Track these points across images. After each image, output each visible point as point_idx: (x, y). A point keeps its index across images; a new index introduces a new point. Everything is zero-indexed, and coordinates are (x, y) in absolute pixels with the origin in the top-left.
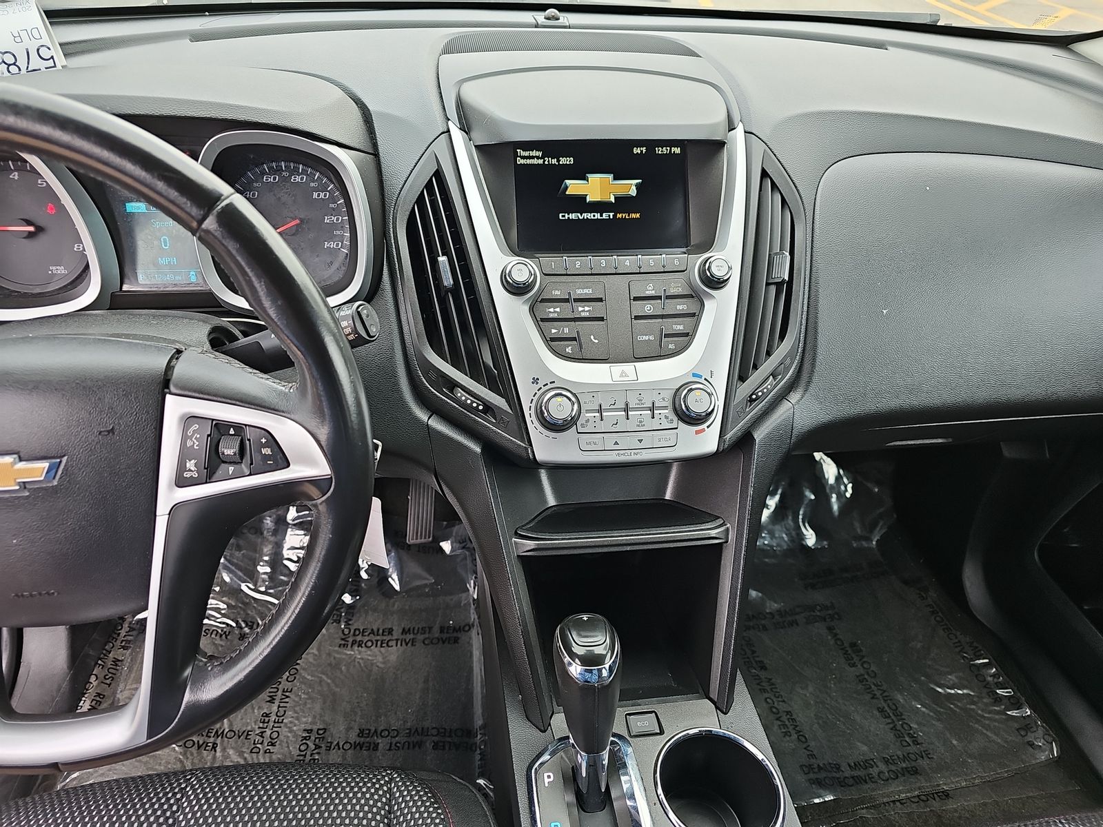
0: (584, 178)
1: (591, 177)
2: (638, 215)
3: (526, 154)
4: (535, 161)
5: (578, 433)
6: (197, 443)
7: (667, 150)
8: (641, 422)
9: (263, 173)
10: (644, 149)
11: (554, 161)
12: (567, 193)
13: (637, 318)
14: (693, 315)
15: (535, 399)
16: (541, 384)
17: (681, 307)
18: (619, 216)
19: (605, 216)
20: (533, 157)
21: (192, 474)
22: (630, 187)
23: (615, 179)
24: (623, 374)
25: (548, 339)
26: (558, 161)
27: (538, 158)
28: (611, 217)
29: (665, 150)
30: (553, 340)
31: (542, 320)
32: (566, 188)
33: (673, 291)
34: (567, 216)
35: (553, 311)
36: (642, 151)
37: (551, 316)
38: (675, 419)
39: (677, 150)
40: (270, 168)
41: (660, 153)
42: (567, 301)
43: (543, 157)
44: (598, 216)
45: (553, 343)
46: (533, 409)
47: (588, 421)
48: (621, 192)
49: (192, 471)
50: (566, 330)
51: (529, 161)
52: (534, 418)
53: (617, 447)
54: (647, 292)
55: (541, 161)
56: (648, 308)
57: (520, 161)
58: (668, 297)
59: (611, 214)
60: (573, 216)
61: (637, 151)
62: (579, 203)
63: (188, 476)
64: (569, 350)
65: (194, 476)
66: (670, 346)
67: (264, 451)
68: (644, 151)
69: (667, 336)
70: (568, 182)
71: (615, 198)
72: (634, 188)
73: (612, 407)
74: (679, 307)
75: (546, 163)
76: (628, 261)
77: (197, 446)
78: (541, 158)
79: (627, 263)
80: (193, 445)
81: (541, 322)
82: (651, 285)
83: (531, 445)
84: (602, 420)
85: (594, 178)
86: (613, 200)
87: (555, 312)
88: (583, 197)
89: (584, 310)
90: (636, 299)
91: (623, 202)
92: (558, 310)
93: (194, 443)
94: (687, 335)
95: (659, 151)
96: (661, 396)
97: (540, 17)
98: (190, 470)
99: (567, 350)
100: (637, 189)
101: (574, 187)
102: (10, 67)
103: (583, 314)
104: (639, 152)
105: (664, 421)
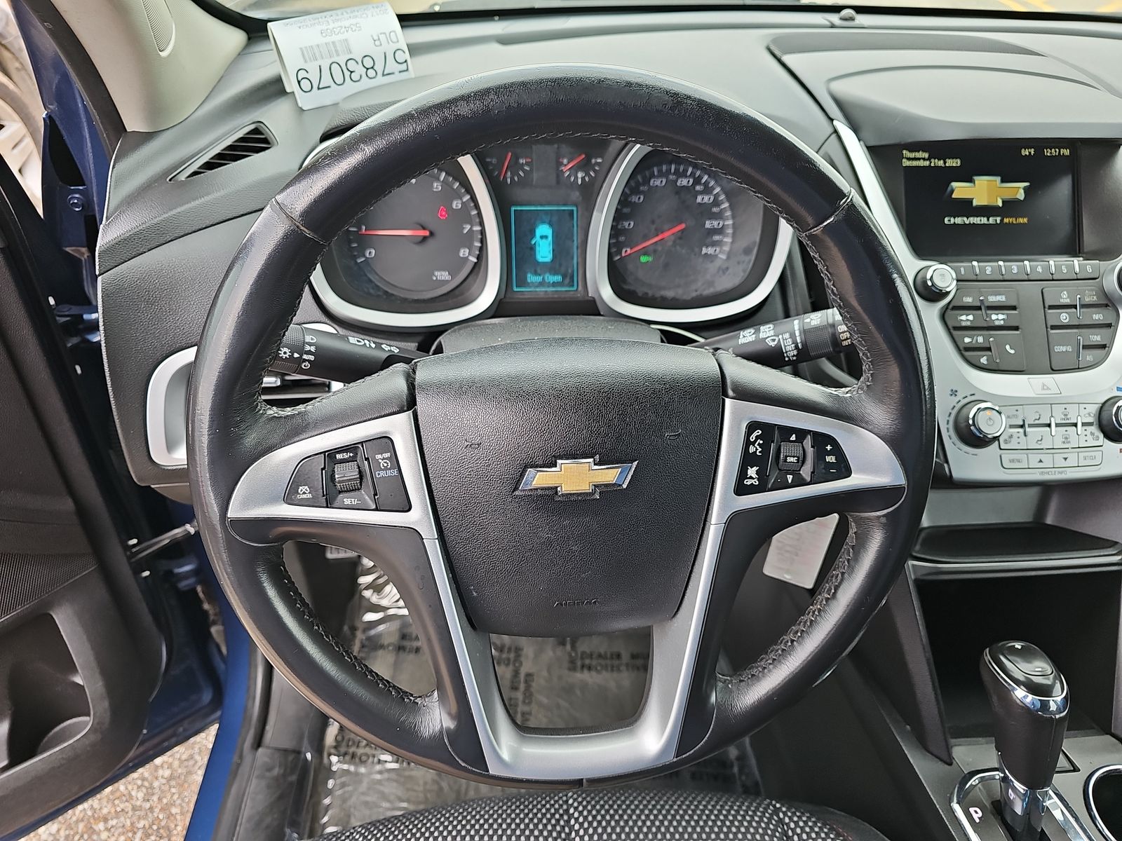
0: (970, 180)
1: (976, 178)
2: (1025, 220)
3: (912, 155)
4: (921, 163)
5: (1001, 449)
6: (760, 449)
7: (1056, 151)
8: (1066, 438)
9: (652, 176)
10: (1032, 151)
11: (941, 163)
12: (954, 196)
13: (1053, 327)
14: (1109, 325)
15: (954, 412)
16: (959, 397)
17: (1098, 317)
18: (1006, 220)
19: (992, 220)
20: (919, 159)
21: (753, 481)
22: (1018, 190)
23: (1003, 181)
24: (1044, 387)
25: (961, 348)
26: (945, 163)
27: (924, 159)
28: (998, 222)
29: (1054, 152)
30: (967, 349)
31: (956, 328)
32: (952, 191)
33: (1087, 300)
34: (952, 220)
35: (966, 318)
36: (1030, 153)
37: (964, 324)
38: (1101, 436)
39: (1066, 152)
40: (660, 171)
41: (1049, 154)
42: (979, 308)
43: (929, 159)
44: (984, 220)
45: (967, 354)
46: (951, 423)
47: (1011, 436)
48: (1009, 196)
49: (753, 479)
50: (980, 339)
51: (915, 163)
52: (952, 432)
53: (1041, 465)
54: (1062, 300)
55: (927, 163)
56: (1064, 317)
57: (906, 163)
58: (1083, 306)
59: (998, 219)
60: (959, 220)
61: (1025, 152)
62: (966, 207)
63: (748, 483)
64: (984, 360)
65: (754, 483)
66: (1088, 358)
67: (828, 459)
68: (1032, 153)
69: (1085, 347)
70: (954, 184)
71: (1003, 202)
72: (1022, 191)
73: (1037, 422)
74: (1096, 317)
75: (932, 165)
76: (1039, 267)
77: (760, 452)
78: (927, 160)
79: (1039, 269)
80: (756, 452)
81: (953, 331)
82: (1065, 292)
83: (947, 462)
84: (1025, 435)
85: (982, 181)
86: (1000, 204)
87: (968, 320)
88: (970, 201)
89: (998, 318)
90: (1051, 307)
91: (1010, 206)
92: (971, 318)
93: (757, 449)
94: (1104, 347)
95: (1048, 152)
96: (1087, 411)
97: (834, 18)
98: (751, 478)
99: (981, 360)
100: (1025, 192)
101: (960, 190)
102: (369, 70)
103: (997, 323)
104: (1027, 154)
105: (1090, 438)
